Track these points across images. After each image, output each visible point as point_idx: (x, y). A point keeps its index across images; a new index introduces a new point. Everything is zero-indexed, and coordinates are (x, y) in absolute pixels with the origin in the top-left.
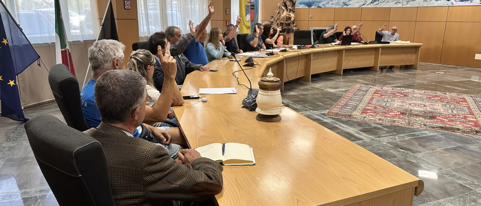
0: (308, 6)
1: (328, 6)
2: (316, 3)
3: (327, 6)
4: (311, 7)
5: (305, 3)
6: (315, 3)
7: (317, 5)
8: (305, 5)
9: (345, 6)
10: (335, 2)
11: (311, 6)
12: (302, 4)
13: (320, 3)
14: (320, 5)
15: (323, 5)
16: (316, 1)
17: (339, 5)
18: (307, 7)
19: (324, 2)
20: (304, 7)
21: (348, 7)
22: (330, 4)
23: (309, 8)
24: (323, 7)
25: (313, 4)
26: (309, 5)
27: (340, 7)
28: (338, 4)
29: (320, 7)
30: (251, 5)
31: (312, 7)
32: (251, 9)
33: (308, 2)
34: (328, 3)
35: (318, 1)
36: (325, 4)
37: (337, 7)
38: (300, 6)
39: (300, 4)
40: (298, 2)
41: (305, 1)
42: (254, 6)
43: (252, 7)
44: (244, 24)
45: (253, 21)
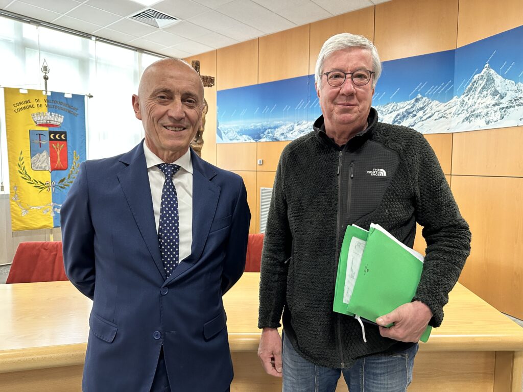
0: (253, 139)
2: (269, 130)
4: (260, 140)
5: (249, 130)
7: (271, 134)
8: (249, 135)
10: (305, 126)
11: (260, 138)
12: (243, 134)
13: (277, 129)
14: (277, 134)
15: (283, 134)
16: (268, 126)
18: (252, 141)
19: (283, 127)
20: (248, 141)
22: (296, 133)
23: (256, 141)
25: (263, 133)
29: (277, 140)
30: (50, 133)
31: (262, 140)
32: (50, 139)
33: (254, 130)
34: (291, 128)
35: (272, 126)
36: (285, 132)
38: (240, 137)
39: (241, 135)
40: (238, 130)
41: (249, 126)
42: (65, 133)
43: (57, 136)
44: (26, 177)
45: (61, 169)
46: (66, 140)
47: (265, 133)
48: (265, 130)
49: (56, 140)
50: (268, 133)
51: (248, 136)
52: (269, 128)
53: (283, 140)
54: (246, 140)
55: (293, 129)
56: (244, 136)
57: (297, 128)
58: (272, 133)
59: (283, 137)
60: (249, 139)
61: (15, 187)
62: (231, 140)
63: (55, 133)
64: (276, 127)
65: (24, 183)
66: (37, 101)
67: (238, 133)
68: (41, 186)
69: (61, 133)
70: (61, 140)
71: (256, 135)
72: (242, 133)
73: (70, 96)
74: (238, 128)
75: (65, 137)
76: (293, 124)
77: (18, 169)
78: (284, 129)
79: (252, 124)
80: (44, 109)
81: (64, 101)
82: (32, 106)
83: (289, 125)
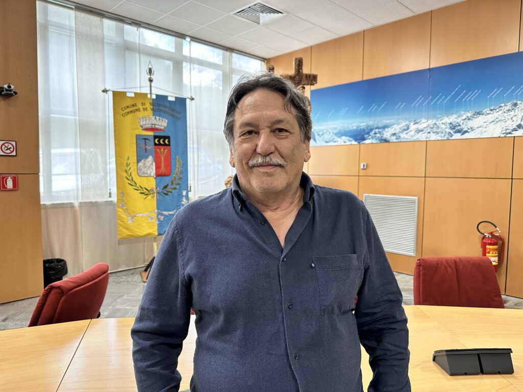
0: (356, 141)
1: (406, 136)
2: (377, 130)
3: (404, 136)
4: (364, 142)
5: (350, 131)
6: (373, 132)
7: (378, 135)
8: (350, 137)
9: (458, 136)
10: (425, 125)
11: (364, 139)
12: (342, 136)
13: (386, 129)
14: (387, 134)
15: (394, 134)
16: (375, 126)
17: (437, 133)
18: (354, 142)
19: (395, 126)
20: (348, 143)
21: (466, 136)
22: (413, 133)
23: (359, 143)
24: (393, 139)
25: (368, 133)
26: (359, 138)
27: (440, 138)
28: (435, 130)
29: (386, 141)
30: (155, 137)
31: (367, 142)
32: (155, 144)
33: (356, 131)
34: (406, 128)
35: (380, 126)
36: (397, 131)
37: (433, 137)
38: (339, 139)
39: (339, 137)
40: (335, 131)
41: (350, 126)
42: (168, 138)
43: (162, 141)
44: (133, 184)
45: (165, 175)
46: (169, 145)
47: (372, 133)
48: (371, 130)
49: (160, 144)
50: (376, 133)
51: (348, 138)
52: (377, 128)
53: (395, 141)
54: (345, 142)
55: (408, 128)
56: (344, 138)
57: (413, 127)
58: (380, 133)
59: (395, 137)
60: (350, 141)
61: (122, 193)
62: (327, 142)
63: (159, 137)
64: (385, 127)
65: (130, 190)
66: (143, 104)
67: (336, 134)
68: (146, 192)
69: (165, 138)
70: (165, 145)
71: (359, 136)
72: (341, 134)
73: (173, 99)
74: (335, 129)
75: (169, 141)
76: (407, 123)
77: (125, 175)
78: (396, 128)
79: (354, 125)
80: (149, 113)
81: (168, 104)
82: (138, 110)
83: (403, 124)
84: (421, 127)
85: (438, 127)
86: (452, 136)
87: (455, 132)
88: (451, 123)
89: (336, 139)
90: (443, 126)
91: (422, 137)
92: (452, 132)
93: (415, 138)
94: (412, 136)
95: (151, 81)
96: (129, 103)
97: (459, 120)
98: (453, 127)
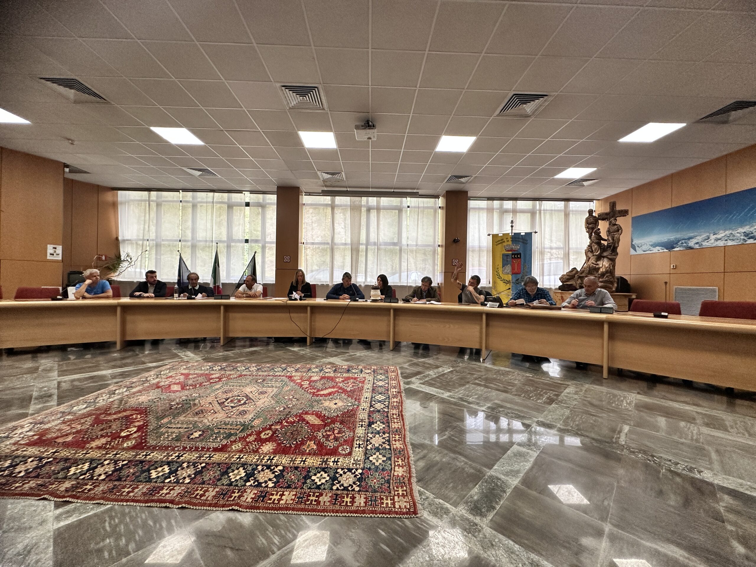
0: (667, 249)
1: (707, 244)
3: (705, 244)
4: (673, 250)
5: (663, 243)
7: (685, 244)
8: (663, 246)
9: (750, 241)
10: (723, 235)
11: (673, 248)
14: (691, 243)
15: (697, 243)
16: (682, 238)
17: (733, 240)
18: (665, 250)
19: (698, 238)
20: (661, 251)
22: (713, 241)
23: (669, 250)
24: (697, 246)
25: (677, 243)
27: (736, 244)
28: (731, 238)
29: (691, 248)
30: (512, 254)
31: (676, 249)
32: (512, 258)
33: (667, 242)
35: (686, 238)
36: (700, 241)
37: (730, 243)
38: (653, 249)
39: (654, 247)
40: (651, 243)
41: (663, 239)
42: (520, 254)
43: (516, 256)
44: (500, 278)
45: (517, 274)
46: (520, 258)
47: (679, 243)
48: (679, 241)
49: (515, 258)
50: (682, 243)
51: (661, 247)
52: (683, 240)
53: (698, 247)
54: (658, 251)
55: (709, 238)
56: (658, 247)
57: (713, 237)
58: (685, 243)
59: (698, 245)
60: (662, 249)
61: (494, 282)
62: (644, 251)
63: (515, 254)
64: (690, 238)
65: (498, 281)
66: (507, 239)
67: (652, 245)
68: (507, 282)
69: (518, 254)
70: (518, 258)
71: (670, 246)
72: (655, 245)
73: (524, 234)
74: (651, 242)
75: (520, 256)
76: (708, 234)
77: (496, 273)
78: (699, 239)
79: (665, 238)
80: (510, 243)
81: (521, 237)
82: (504, 242)
83: (704, 236)
84: (719, 236)
85: (734, 236)
86: (746, 241)
87: (749, 239)
88: (745, 232)
89: (652, 248)
90: (739, 235)
91: (721, 243)
92: (746, 238)
93: (714, 245)
94: (712, 244)
95: (512, 226)
96: (499, 239)
97: (752, 229)
98: (746, 235)
